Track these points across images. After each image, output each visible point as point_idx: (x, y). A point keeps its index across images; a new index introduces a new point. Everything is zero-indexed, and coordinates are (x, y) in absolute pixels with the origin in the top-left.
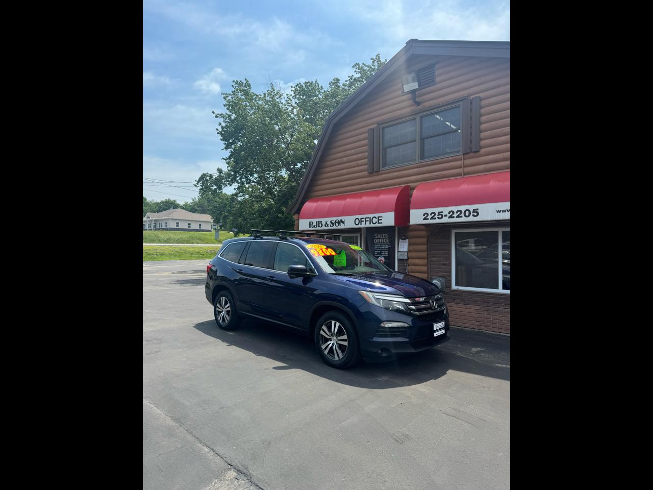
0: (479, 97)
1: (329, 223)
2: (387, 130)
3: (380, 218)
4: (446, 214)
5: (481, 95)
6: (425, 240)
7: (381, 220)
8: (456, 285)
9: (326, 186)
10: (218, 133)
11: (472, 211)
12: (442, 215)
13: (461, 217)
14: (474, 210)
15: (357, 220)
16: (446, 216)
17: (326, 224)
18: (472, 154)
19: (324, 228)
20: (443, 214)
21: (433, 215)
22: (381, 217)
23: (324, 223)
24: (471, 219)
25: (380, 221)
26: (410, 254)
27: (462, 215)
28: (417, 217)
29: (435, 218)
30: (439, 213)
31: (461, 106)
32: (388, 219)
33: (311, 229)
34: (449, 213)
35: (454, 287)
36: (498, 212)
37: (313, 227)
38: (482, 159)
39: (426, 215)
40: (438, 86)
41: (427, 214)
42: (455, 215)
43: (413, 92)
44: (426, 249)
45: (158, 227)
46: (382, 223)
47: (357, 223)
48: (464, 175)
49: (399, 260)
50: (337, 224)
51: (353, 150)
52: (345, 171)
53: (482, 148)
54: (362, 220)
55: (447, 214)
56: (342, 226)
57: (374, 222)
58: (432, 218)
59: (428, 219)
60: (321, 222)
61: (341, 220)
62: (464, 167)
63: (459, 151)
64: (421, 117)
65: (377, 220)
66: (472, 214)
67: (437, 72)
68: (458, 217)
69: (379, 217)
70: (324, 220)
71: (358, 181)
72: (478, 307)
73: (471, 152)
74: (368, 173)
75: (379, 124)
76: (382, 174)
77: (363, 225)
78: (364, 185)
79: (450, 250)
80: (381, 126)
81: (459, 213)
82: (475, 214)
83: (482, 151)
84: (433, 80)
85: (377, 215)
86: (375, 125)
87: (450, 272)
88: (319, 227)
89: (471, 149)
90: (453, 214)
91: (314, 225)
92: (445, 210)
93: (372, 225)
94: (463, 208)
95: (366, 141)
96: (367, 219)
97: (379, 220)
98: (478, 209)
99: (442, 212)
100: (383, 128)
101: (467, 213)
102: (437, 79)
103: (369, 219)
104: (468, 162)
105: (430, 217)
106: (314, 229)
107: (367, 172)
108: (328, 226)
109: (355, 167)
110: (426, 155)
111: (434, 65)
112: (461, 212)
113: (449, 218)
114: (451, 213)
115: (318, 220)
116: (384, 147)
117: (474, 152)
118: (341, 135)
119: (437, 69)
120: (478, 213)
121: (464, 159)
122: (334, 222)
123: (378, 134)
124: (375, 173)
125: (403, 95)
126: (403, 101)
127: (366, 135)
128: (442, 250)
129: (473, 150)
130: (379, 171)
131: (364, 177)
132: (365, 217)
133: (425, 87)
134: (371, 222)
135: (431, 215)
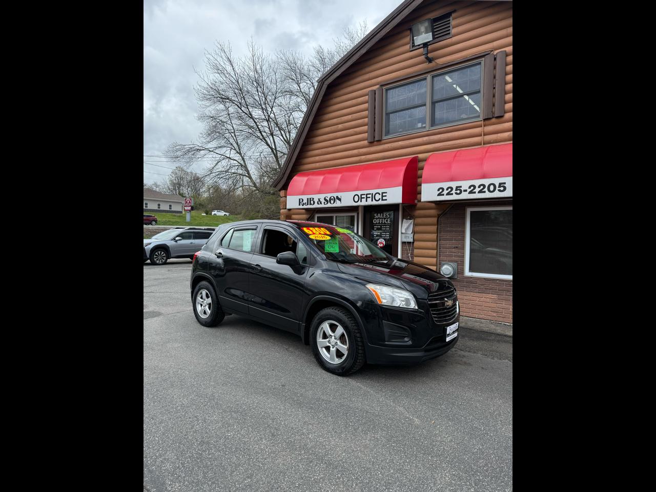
0: (505, 51)
1: (323, 201)
2: (391, 92)
3: (384, 195)
4: (465, 189)
5: (507, 50)
6: (435, 220)
7: (386, 196)
8: (470, 271)
9: (317, 158)
11: (497, 186)
12: (460, 190)
13: (485, 192)
14: (500, 184)
15: (356, 197)
16: (465, 191)
17: (319, 202)
18: (494, 120)
19: (316, 206)
20: (462, 189)
21: (450, 190)
22: (386, 193)
23: (316, 200)
24: (497, 194)
25: (384, 198)
26: (417, 236)
27: (486, 189)
28: (429, 192)
29: (452, 194)
30: (457, 187)
31: (483, 63)
32: (395, 195)
33: (301, 207)
34: (470, 187)
35: (467, 273)
37: (303, 205)
38: (506, 126)
39: (441, 190)
40: (454, 39)
41: (443, 189)
42: (477, 190)
43: (425, 45)
44: (436, 230)
46: (386, 200)
47: (356, 201)
48: (484, 144)
49: (403, 243)
50: (332, 202)
51: (350, 116)
52: (340, 140)
53: (506, 113)
54: (363, 196)
55: (467, 188)
56: (338, 204)
57: (377, 199)
58: (448, 194)
59: (443, 195)
60: (313, 199)
61: (337, 197)
62: (484, 135)
63: (479, 117)
64: (433, 77)
65: (380, 197)
66: (497, 188)
67: (452, 23)
68: (480, 192)
69: (383, 193)
70: (316, 197)
71: (355, 152)
72: (495, 296)
73: (493, 117)
74: (368, 142)
75: (382, 86)
76: (385, 144)
77: (363, 203)
78: (363, 157)
79: (464, 232)
80: (384, 87)
81: (482, 187)
82: (502, 189)
83: (506, 117)
84: (449, 32)
85: (380, 191)
86: (378, 86)
87: (463, 256)
88: (310, 204)
89: (493, 113)
90: (474, 189)
91: (304, 202)
92: (465, 185)
93: (374, 203)
94: (487, 182)
95: (366, 105)
96: (368, 196)
97: (382, 196)
98: (505, 183)
99: (461, 187)
100: (387, 90)
101: (492, 188)
102: (453, 31)
103: (370, 196)
104: (489, 129)
105: (445, 192)
106: (305, 207)
107: (366, 141)
108: (321, 203)
109: (352, 135)
110: (437, 121)
111: (448, 15)
112: (484, 186)
113: (469, 193)
114: (472, 188)
115: (309, 196)
116: (388, 112)
117: (497, 117)
118: (335, 98)
119: (453, 19)
120: (505, 188)
121: (484, 126)
122: (328, 199)
123: (380, 96)
124: (376, 143)
125: (412, 51)
126: (411, 58)
127: (367, 99)
128: (454, 231)
129: (496, 115)
130: (380, 140)
131: (363, 147)
132: (366, 193)
133: (437, 40)
134: (374, 198)
135: (447, 190)
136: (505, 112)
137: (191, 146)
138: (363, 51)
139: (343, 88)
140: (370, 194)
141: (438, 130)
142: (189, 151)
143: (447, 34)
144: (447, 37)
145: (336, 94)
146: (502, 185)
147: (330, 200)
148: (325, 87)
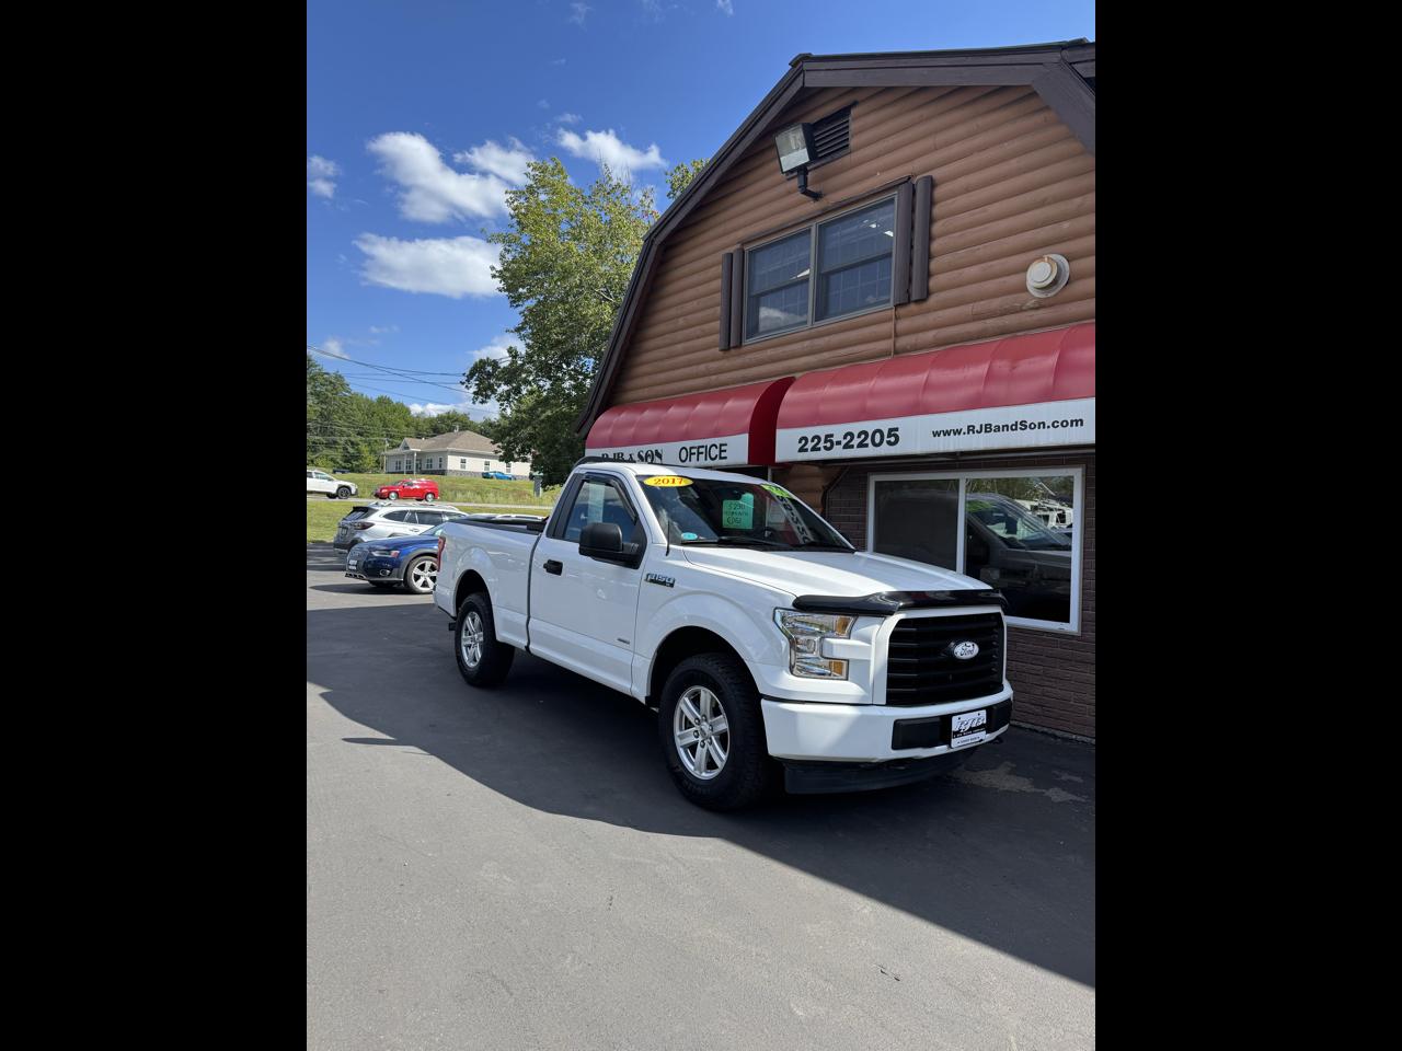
0: (931, 177)
2: (759, 256)
3: (723, 448)
4: (841, 440)
5: (936, 174)
6: (818, 497)
7: (725, 451)
9: (646, 380)
10: (494, 276)
11: (886, 434)
12: (832, 442)
13: (867, 446)
15: (684, 452)
16: (839, 443)
18: (913, 307)
20: (835, 439)
21: (816, 441)
22: (726, 445)
24: (885, 450)
25: (723, 455)
27: (869, 441)
28: (787, 445)
29: (819, 449)
30: (827, 436)
31: (896, 199)
32: (737, 451)
34: (845, 438)
36: (936, 434)
38: (931, 318)
39: (803, 442)
40: (855, 156)
41: (805, 439)
42: (856, 441)
43: (802, 170)
45: (424, 468)
46: (725, 458)
47: (684, 456)
48: (896, 352)
50: (649, 461)
51: (695, 303)
52: (679, 347)
53: (933, 293)
54: (693, 451)
55: (841, 438)
57: (713, 456)
58: (815, 449)
59: (806, 450)
60: (623, 454)
61: (656, 452)
62: (896, 336)
63: (888, 301)
64: (822, 228)
65: (717, 452)
66: (886, 439)
67: (853, 126)
68: (861, 445)
69: (721, 445)
70: (627, 452)
71: (702, 367)
73: (909, 302)
74: (722, 350)
75: (745, 242)
76: (746, 353)
77: (693, 464)
78: (714, 377)
80: (746, 248)
81: (863, 436)
83: (933, 300)
84: (846, 144)
85: (718, 441)
86: (738, 246)
89: (910, 294)
90: (851, 440)
92: (838, 431)
93: (709, 463)
94: (870, 426)
95: (719, 282)
96: (702, 450)
97: (721, 451)
98: (897, 429)
99: (832, 436)
100: (751, 252)
101: (878, 436)
102: (853, 142)
104: (903, 325)
107: (718, 349)
110: (831, 310)
111: (844, 112)
112: (866, 433)
113: (847, 446)
114: (849, 438)
115: (617, 451)
116: (753, 294)
117: (916, 302)
118: (676, 268)
119: (853, 119)
120: (898, 438)
121: (897, 318)
122: (644, 455)
123: (739, 266)
124: (733, 351)
125: (789, 180)
126: (789, 193)
127: (719, 270)
128: (849, 519)
129: (914, 298)
130: (739, 345)
131: (713, 360)
132: (697, 445)
133: (829, 159)
134: (708, 454)
135: (813, 441)
136: (929, 293)
138: (711, 183)
139: (687, 251)
140: (702, 447)
141: (825, 328)
143: (844, 147)
144: (845, 151)
145: (677, 261)
146: (893, 432)
147: (647, 455)
148: (654, 248)
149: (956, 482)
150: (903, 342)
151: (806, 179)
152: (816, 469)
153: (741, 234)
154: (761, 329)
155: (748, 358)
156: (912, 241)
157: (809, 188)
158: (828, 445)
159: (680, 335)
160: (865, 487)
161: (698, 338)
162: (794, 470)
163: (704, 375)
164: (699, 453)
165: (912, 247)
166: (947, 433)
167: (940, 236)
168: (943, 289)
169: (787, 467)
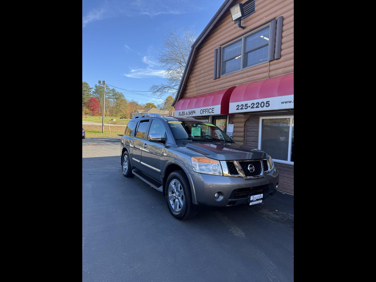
0: (283, 17)
1: (188, 113)
3: (213, 109)
5: (284, 15)
6: (243, 125)
9: (192, 90)
11: (265, 103)
12: (247, 106)
13: (259, 107)
14: (267, 102)
15: (201, 111)
16: (249, 107)
18: (275, 61)
21: (242, 106)
22: (214, 108)
23: (185, 113)
24: (265, 109)
25: (213, 111)
28: (233, 108)
29: (243, 109)
30: (246, 104)
31: (270, 27)
36: (283, 103)
37: (180, 116)
38: (281, 65)
39: (238, 107)
40: (256, 13)
41: (239, 105)
42: (255, 106)
43: (239, 19)
44: (243, 131)
46: (214, 112)
47: (201, 113)
48: (269, 77)
50: (192, 114)
51: (207, 65)
52: (202, 79)
55: (250, 105)
56: (194, 115)
57: (210, 112)
59: (239, 109)
61: (194, 111)
62: (270, 71)
63: (267, 60)
64: (245, 38)
66: (265, 105)
67: (256, 4)
68: (257, 107)
69: (212, 108)
70: (185, 111)
71: (208, 85)
73: (274, 60)
76: (221, 80)
77: (204, 114)
78: (212, 88)
79: (258, 132)
80: (222, 47)
81: (258, 104)
82: (268, 105)
83: (282, 59)
84: (254, 10)
85: (211, 107)
86: (219, 46)
88: (183, 115)
89: (274, 57)
90: (253, 106)
91: (181, 114)
92: (249, 103)
93: (209, 114)
94: (260, 101)
95: (213, 58)
97: (212, 110)
98: (269, 102)
99: (247, 104)
100: (224, 48)
101: (262, 104)
102: (256, 9)
104: (272, 68)
107: (213, 79)
108: (187, 115)
110: (248, 64)
113: (252, 108)
114: (253, 105)
115: (183, 111)
116: (224, 61)
118: (201, 55)
119: (256, 1)
120: (269, 104)
121: (270, 65)
122: (190, 112)
123: (220, 52)
124: (217, 79)
125: (235, 24)
126: (235, 28)
127: (214, 55)
128: (253, 131)
129: (276, 58)
130: (219, 77)
131: (212, 82)
132: (205, 109)
133: (248, 15)
134: (208, 112)
135: (241, 106)
136: (281, 56)
137: (162, 86)
138: (211, 28)
139: (204, 49)
140: (207, 109)
141: (246, 70)
142: (160, 89)
144: (253, 12)
145: (201, 53)
146: (268, 102)
147: (191, 112)
148: (195, 49)
149: (289, 119)
150: (272, 73)
151: (240, 22)
152: (242, 115)
153: (220, 43)
154: (226, 72)
155: (222, 81)
156: (275, 39)
157: (242, 25)
158: (246, 107)
159: (202, 76)
160: (259, 121)
161: (207, 76)
162: (236, 116)
163: (209, 87)
164: (206, 111)
165: (275, 41)
166: (286, 102)
167: (285, 37)
168: (286, 54)
169: (233, 115)
